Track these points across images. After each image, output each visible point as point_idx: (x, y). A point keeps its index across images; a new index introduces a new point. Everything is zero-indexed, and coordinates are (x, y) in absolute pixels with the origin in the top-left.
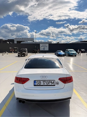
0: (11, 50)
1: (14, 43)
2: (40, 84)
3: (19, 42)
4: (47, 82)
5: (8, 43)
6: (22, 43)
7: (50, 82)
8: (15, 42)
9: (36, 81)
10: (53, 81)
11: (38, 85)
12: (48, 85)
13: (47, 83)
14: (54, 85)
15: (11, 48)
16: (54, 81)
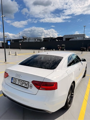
0: (59, 48)
1: (62, 40)
2: (16, 82)
3: (68, 39)
4: (22, 82)
5: (57, 40)
6: (70, 40)
7: (24, 83)
8: (64, 40)
9: (13, 78)
10: (26, 83)
11: (14, 83)
12: (22, 85)
13: (21, 84)
14: (27, 87)
15: (59, 46)
16: (28, 83)
